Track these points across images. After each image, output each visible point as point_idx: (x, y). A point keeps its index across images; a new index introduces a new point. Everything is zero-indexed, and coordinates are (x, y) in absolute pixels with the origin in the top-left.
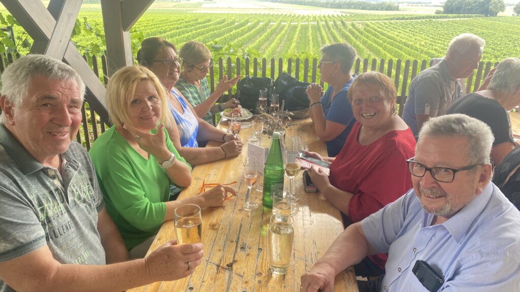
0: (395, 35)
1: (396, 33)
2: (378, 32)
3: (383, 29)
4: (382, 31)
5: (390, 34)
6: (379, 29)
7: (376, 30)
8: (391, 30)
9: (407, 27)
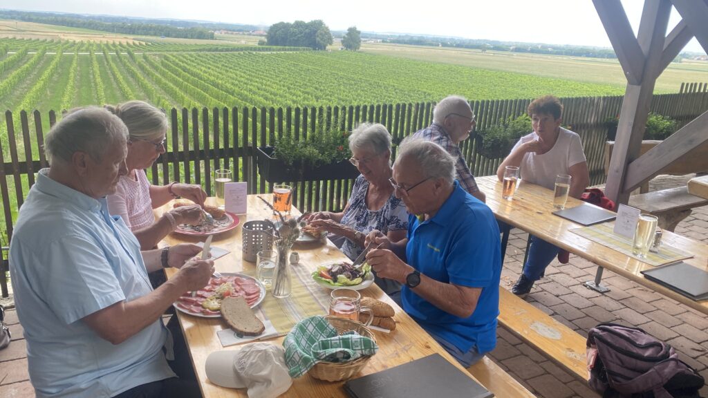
0: (201, 70)
1: (203, 69)
2: (180, 67)
3: (186, 63)
4: (186, 65)
5: (195, 70)
6: (181, 63)
7: (177, 65)
8: (198, 64)
9: (220, 61)
